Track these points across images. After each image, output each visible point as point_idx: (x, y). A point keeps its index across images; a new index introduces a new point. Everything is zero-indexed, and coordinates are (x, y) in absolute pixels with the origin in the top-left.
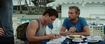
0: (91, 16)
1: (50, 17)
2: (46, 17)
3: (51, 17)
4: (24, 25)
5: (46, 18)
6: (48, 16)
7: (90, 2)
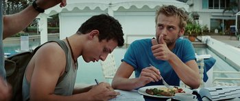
0: (129, 37)
1: (100, 40)
2: (88, 39)
3: (104, 41)
4: (15, 61)
5: (89, 42)
6: (96, 38)
7: (127, 7)
